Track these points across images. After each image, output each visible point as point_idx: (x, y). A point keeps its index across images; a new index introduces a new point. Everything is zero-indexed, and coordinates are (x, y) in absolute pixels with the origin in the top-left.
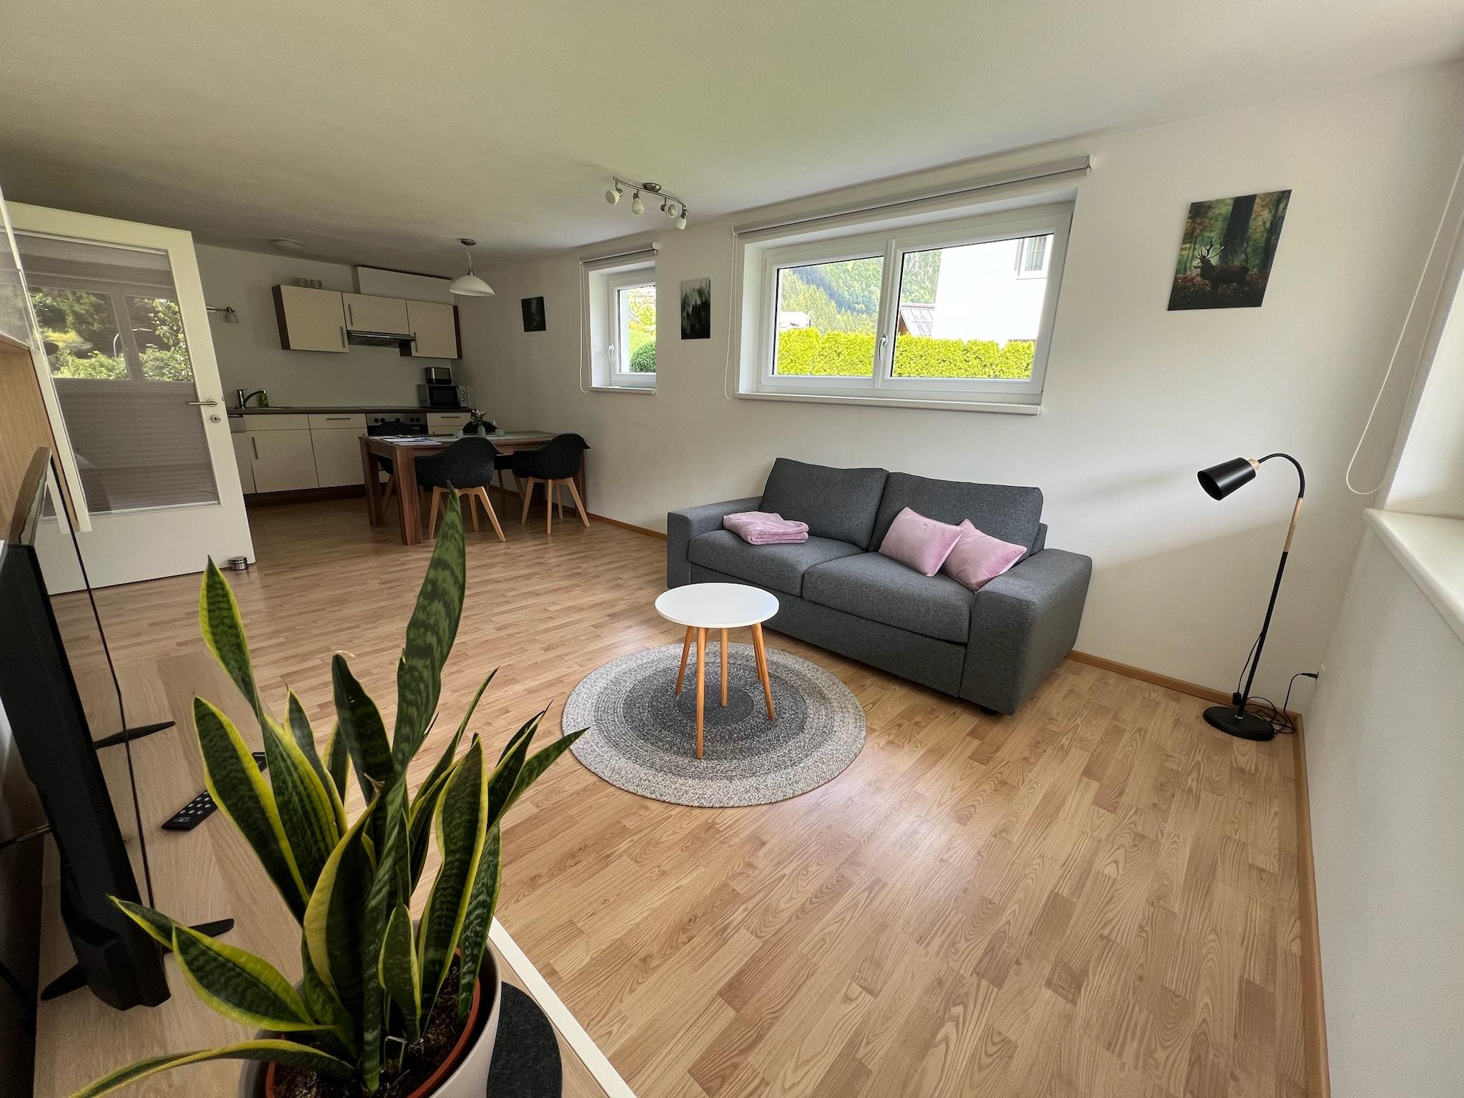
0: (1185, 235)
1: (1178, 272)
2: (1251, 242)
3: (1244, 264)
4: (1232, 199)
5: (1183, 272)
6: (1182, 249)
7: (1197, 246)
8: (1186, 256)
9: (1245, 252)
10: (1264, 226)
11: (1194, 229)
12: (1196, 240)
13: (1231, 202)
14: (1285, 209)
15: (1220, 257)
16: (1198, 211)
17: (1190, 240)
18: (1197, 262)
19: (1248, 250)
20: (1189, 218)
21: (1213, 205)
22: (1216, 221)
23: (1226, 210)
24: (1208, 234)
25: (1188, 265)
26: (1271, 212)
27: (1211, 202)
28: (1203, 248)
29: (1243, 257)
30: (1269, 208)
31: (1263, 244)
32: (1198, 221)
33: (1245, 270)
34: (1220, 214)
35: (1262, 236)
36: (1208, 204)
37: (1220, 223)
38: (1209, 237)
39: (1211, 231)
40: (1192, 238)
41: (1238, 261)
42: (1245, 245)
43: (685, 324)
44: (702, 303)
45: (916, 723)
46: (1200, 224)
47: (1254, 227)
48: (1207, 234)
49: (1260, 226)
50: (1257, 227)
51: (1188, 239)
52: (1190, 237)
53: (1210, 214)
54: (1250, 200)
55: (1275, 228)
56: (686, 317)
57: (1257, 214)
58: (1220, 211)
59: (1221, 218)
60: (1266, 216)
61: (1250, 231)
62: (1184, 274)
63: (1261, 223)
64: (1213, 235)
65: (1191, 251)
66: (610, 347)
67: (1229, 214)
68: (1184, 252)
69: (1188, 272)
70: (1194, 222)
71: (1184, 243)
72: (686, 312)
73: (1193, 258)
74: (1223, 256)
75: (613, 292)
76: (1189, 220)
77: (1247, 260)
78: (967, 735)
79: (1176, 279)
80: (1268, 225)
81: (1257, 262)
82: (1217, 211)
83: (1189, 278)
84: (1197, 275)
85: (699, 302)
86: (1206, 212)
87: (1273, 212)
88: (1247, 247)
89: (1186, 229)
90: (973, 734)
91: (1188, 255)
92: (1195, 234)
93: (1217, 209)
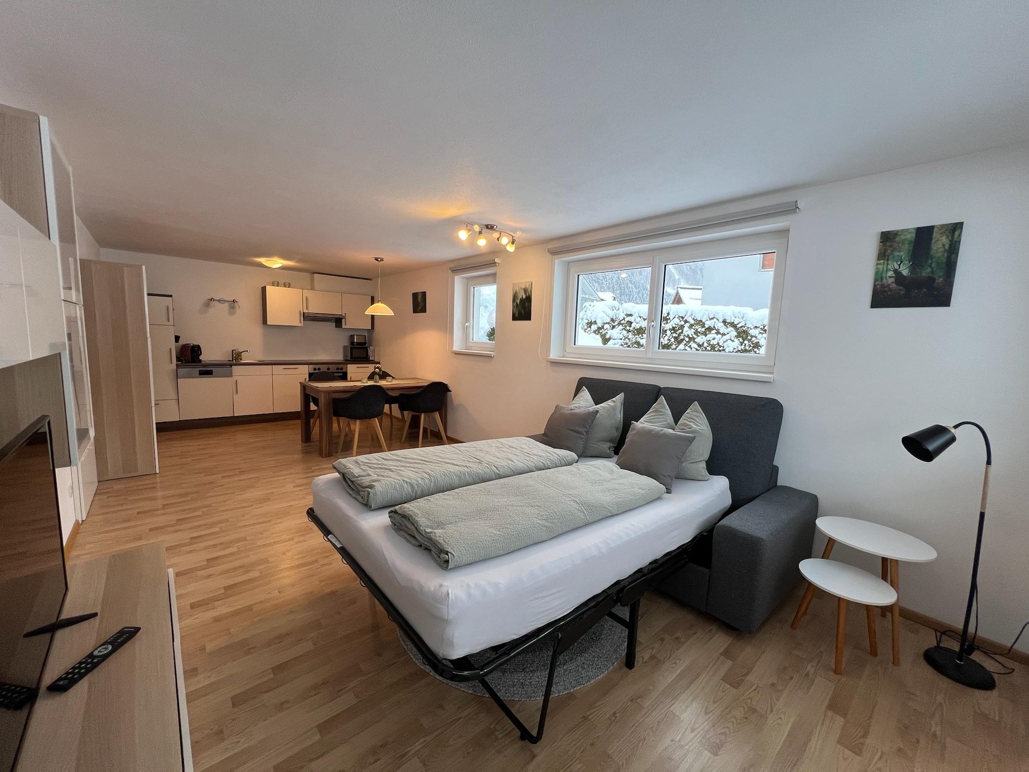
0: (879, 254)
1: (876, 280)
2: (934, 260)
3: (931, 275)
4: (915, 228)
5: (880, 280)
6: (877, 264)
7: (890, 262)
8: (881, 270)
9: (930, 266)
10: (944, 248)
11: (885, 250)
12: (888, 258)
13: (914, 231)
14: (960, 235)
15: (910, 269)
16: (887, 238)
17: (883, 258)
18: (890, 273)
19: (933, 265)
20: (881, 242)
21: (899, 233)
22: (903, 244)
23: (911, 236)
24: (898, 254)
25: (884, 275)
26: (948, 237)
27: (898, 231)
28: (895, 264)
29: (929, 270)
30: (947, 235)
31: (944, 260)
32: (888, 244)
33: (931, 280)
34: (906, 239)
35: (943, 255)
36: (896, 232)
37: (906, 246)
38: (898, 256)
39: (900, 252)
40: (885, 256)
41: (926, 272)
42: (930, 261)
43: (515, 310)
44: (526, 297)
45: (677, 638)
46: (890, 246)
47: (935, 248)
48: (896, 253)
49: (941, 247)
50: (938, 249)
51: (882, 257)
52: (883, 255)
53: (897, 239)
54: (930, 229)
55: (953, 249)
56: (516, 306)
57: (936, 239)
58: (906, 237)
59: (907, 242)
60: (944, 240)
61: (933, 251)
62: (882, 281)
63: (941, 245)
64: (901, 254)
65: (885, 265)
66: (467, 324)
67: (913, 240)
68: (879, 266)
69: (885, 281)
70: (884, 245)
71: (879, 259)
72: (516, 303)
73: (887, 271)
74: (913, 269)
75: (470, 289)
76: (881, 244)
77: (933, 272)
78: (721, 654)
79: (875, 286)
80: (947, 247)
81: (941, 274)
82: (903, 237)
83: (886, 285)
84: (893, 282)
85: (524, 297)
86: (894, 238)
87: (950, 238)
88: (932, 263)
89: (880, 250)
90: (727, 654)
91: (883, 269)
92: (887, 254)
93: (902, 236)
